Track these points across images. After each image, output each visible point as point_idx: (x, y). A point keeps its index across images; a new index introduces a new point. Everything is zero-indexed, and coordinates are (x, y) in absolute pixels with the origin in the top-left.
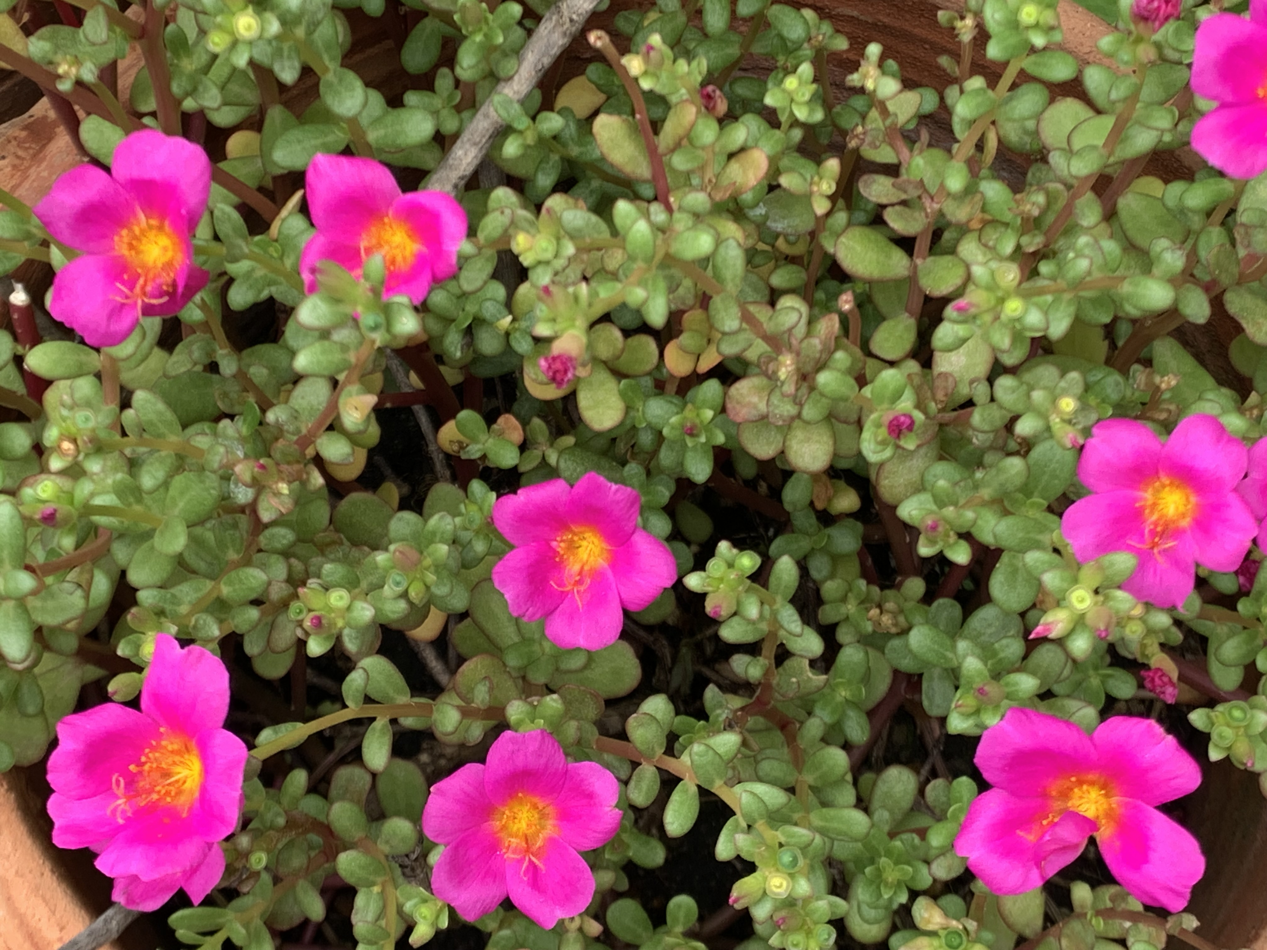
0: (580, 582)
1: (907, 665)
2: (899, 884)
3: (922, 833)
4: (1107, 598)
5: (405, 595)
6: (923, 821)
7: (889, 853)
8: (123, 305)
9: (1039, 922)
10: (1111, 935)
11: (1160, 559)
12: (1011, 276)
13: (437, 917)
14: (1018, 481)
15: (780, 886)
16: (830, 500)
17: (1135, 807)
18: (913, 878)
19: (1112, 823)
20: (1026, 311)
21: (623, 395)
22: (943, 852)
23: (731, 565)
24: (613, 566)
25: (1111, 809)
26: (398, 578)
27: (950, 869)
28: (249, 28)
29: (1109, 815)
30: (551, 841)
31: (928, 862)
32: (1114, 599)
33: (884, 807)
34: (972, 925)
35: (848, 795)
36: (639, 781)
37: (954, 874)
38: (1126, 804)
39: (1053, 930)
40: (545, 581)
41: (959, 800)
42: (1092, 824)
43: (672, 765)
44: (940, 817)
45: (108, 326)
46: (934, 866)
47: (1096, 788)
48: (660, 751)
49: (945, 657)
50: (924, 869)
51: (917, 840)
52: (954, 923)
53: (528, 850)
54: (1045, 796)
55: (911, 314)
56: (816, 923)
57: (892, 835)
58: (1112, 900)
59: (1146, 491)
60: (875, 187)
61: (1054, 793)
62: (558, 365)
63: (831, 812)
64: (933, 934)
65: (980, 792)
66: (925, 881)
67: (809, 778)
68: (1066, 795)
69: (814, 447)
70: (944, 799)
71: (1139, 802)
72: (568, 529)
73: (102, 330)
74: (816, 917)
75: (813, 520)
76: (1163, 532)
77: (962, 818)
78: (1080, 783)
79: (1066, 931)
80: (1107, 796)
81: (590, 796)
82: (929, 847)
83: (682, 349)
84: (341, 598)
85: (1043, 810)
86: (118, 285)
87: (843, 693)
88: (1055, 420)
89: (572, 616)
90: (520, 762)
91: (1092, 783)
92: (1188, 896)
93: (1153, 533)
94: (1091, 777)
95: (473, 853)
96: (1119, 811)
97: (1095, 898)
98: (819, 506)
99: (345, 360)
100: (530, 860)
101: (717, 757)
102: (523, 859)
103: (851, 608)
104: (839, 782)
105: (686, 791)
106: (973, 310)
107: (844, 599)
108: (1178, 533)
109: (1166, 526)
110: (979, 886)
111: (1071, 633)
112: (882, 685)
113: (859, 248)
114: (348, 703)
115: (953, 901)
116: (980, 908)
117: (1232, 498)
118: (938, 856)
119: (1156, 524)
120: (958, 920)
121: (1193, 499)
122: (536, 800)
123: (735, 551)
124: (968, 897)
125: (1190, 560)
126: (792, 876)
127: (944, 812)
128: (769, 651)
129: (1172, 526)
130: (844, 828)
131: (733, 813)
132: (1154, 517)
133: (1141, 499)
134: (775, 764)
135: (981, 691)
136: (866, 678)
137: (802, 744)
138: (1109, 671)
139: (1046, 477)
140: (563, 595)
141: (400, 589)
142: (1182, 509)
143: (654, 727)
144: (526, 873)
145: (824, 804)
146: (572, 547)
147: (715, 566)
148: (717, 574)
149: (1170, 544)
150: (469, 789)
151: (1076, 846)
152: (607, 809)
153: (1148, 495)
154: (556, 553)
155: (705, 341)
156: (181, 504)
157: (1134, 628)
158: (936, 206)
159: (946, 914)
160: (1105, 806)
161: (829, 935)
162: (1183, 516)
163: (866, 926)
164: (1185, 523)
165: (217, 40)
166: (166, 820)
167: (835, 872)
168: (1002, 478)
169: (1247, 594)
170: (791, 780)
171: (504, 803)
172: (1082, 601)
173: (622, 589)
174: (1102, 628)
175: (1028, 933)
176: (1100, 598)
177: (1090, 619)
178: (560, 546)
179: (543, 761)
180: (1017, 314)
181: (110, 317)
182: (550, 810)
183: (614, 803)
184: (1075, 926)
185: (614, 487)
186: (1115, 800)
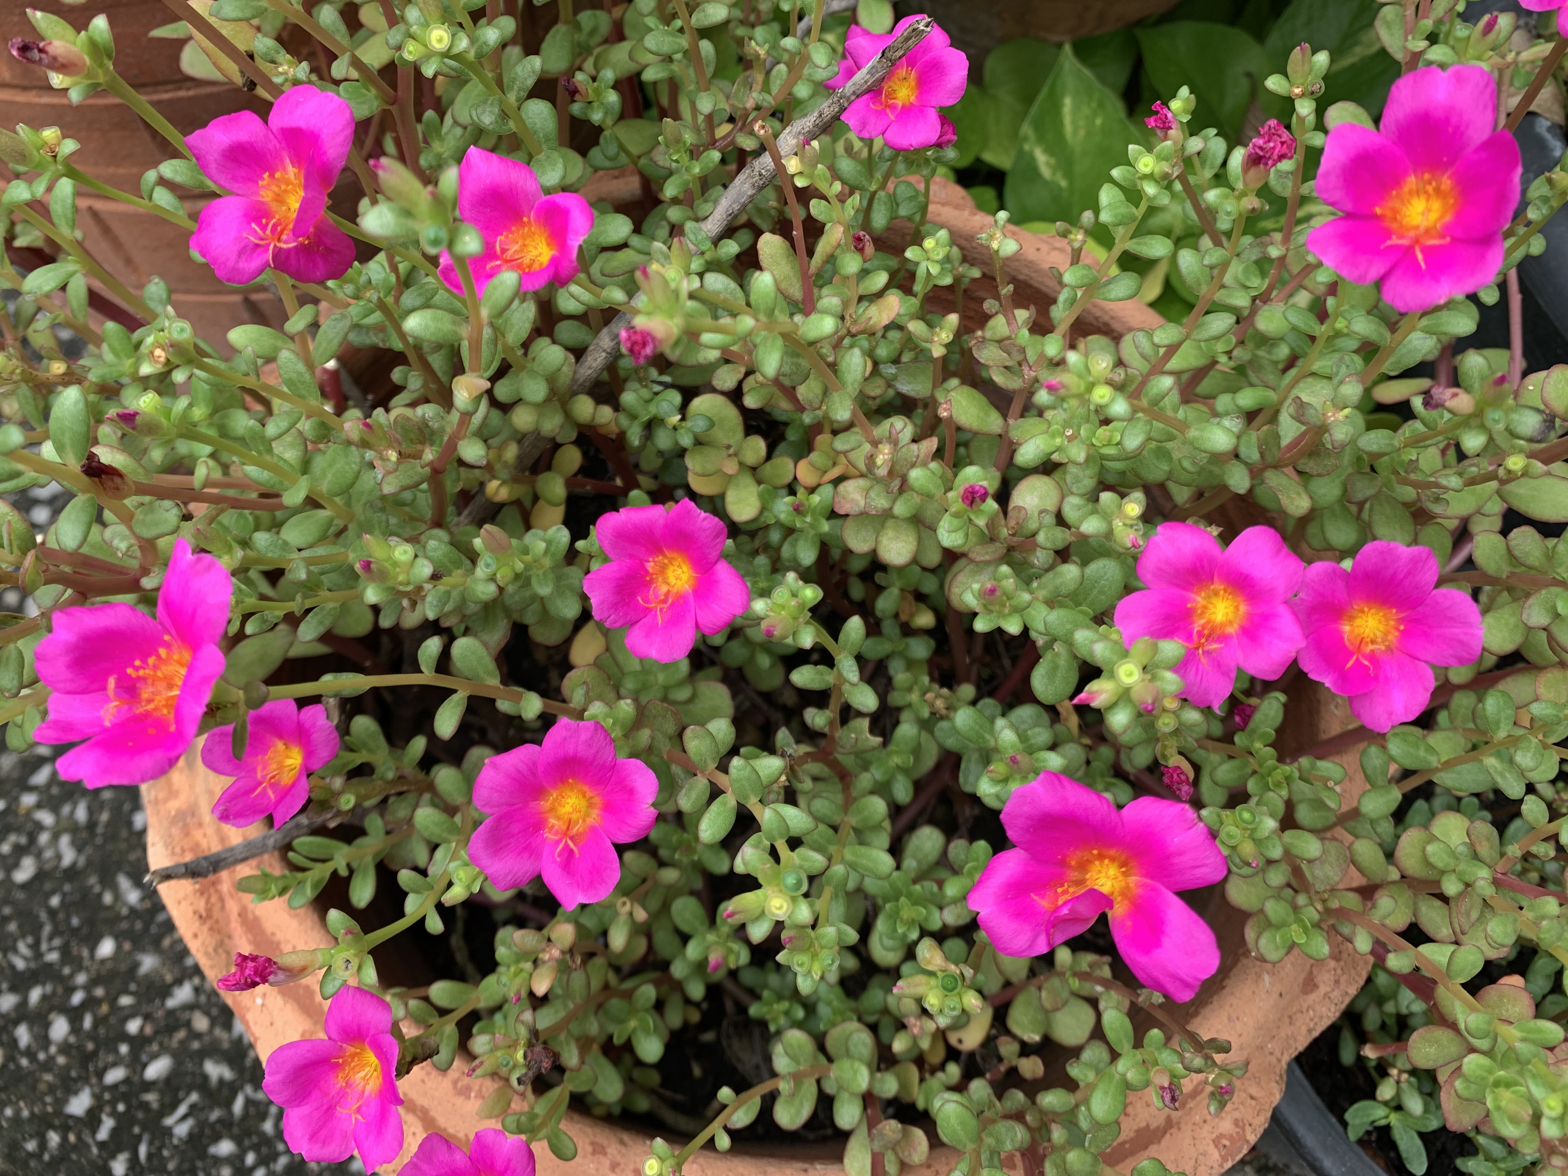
0: (665, 601)
1: (951, 743)
2: (911, 923)
3: (940, 884)
4: (1154, 678)
5: (492, 579)
6: (942, 874)
7: (909, 896)
8: (257, 246)
9: (1024, 973)
10: (1082, 993)
11: (1203, 660)
12: (1104, 365)
13: (474, 881)
14: (1072, 586)
15: (780, 908)
16: (912, 615)
17: (1153, 889)
18: (926, 919)
19: (1126, 902)
20: (1113, 400)
21: (761, 496)
22: (955, 901)
23: (794, 595)
24: (695, 592)
25: (1127, 887)
26: (489, 561)
27: (959, 916)
28: (440, 40)
29: (1123, 893)
30: (593, 830)
31: (941, 908)
32: (1162, 679)
33: (914, 857)
34: (968, 972)
35: (884, 840)
36: (690, 789)
37: (961, 922)
38: (1145, 886)
39: (1035, 981)
40: (633, 596)
41: (977, 860)
42: (1107, 901)
43: (722, 780)
44: (956, 872)
45: (237, 262)
46: (946, 912)
47: (1116, 865)
48: (712, 765)
49: (983, 738)
50: (936, 913)
51: (935, 888)
52: (953, 967)
53: (565, 834)
54: (1063, 863)
55: (998, 469)
56: (822, 947)
57: (915, 881)
58: (1091, 966)
59: (1199, 594)
60: (985, 352)
61: (1073, 863)
62: (638, 338)
63: (863, 850)
64: (932, 974)
65: (995, 852)
66: (935, 924)
67: (853, 820)
68: (1083, 867)
69: (900, 545)
70: (963, 857)
71: (1158, 885)
72: (661, 552)
73: (230, 264)
74: (823, 942)
75: (897, 631)
76: (1209, 636)
77: (977, 877)
78: (1101, 857)
79: (1046, 985)
80: (1125, 874)
81: (631, 792)
82: (943, 896)
83: (812, 464)
84: (405, 552)
85: (1060, 878)
86: (253, 225)
87: (896, 760)
88: (1118, 525)
89: (652, 629)
90: (571, 749)
91: (1113, 860)
92: (1197, 989)
93: (1200, 634)
94: (1113, 852)
95: (515, 828)
96: (1135, 890)
97: (1074, 961)
98: (904, 617)
99: (456, 332)
100: (566, 845)
101: (754, 776)
102: (560, 841)
103: (914, 697)
104: (877, 827)
105: (724, 804)
106: (1062, 392)
107: (910, 690)
108: (1224, 638)
109: (1213, 630)
110: (981, 936)
111: (1113, 706)
112: (930, 760)
113: (964, 403)
114: (423, 668)
115: (956, 945)
116: (979, 956)
117: (1283, 610)
118: (949, 904)
119: (1204, 627)
120: (957, 964)
121: (1243, 608)
122: (586, 788)
123: (801, 583)
124: (971, 943)
125: (1233, 664)
126: (794, 899)
127: (962, 868)
128: (834, 705)
129: (1218, 632)
130: (870, 865)
131: (759, 829)
132: (1203, 621)
133: (1195, 601)
134: (826, 803)
135: (1013, 760)
136: (917, 751)
137: (854, 793)
138: (1113, 780)
139: (1095, 592)
140: (647, 611)
141: (489, 571)
142: (1231, 616)
143: (708, 741)
144: (560, 855)
145: (862, 843)
146: (663, 569)
147: (781, 594)
148: (780, 601)
149: (1215, 646)
150: (521, 766)
151: (1086, 920)
152: (644, 806)
153: (1199, 599)
154: (647, 572)
155: (830, 463)
156: (329, 476)
157: (1167, 721)
158: (1033, 374)
159: (947, 958)
160: (1123, 884)
161: (833, 962)
162: (1230, 623)
163: (884, 953)
164: (1232, 630)
165: (411, 48)
166: (152, 731)
167: (868, 903)
168: (1058, 581)
169: (1243, 730)
170: (837, 819)
171: (554, 786)
172: (1130, 675)
173: (699, 612)
174: (1150, 701)
175: (1014, 979)
176: (1149, 677)
177: (1134, 694)
178: (650, 566)
179: (592, 751)
180: (1104, 401)
181: (240, 253)
182: (597, 800)
183: (650, 801)
184: (1055, 982)
185: (703, 515)
186: (1134, 880)
